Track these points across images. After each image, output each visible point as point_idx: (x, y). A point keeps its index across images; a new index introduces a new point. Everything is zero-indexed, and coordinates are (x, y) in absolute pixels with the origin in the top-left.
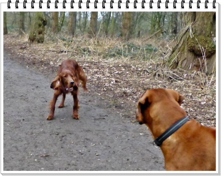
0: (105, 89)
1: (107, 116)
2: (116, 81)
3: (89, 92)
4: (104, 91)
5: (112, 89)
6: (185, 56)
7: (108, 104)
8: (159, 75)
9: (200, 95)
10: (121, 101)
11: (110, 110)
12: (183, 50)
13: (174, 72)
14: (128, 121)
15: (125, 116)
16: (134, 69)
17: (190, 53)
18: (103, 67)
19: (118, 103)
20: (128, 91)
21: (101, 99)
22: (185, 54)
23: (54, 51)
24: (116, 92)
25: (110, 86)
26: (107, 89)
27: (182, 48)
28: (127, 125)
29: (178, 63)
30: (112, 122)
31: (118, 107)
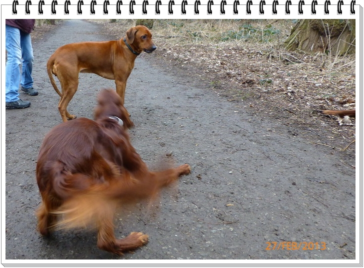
0: (207, 71)
1: (203, 95)
2: (221, 64)
3: (190, 74)
4: (206, 73)
5: (216, 71)
6: (307, 36)
7: (207, 84)
8: (273, 57)
9: (317, 77)
10: (223, 82)
11: (207, 90)
12: (305, 28)
13: (292, 54)
14: (225, 99)
15: (223, 96)
16: (246, 51)
17: (313, 32)
18: (211, 50)
19: (218, 84)
20: (233, 72)
21: (201, 80)
22: (307, 33)
23: (161, 37)
24: (219, 73)
25: (213, 68)
26: (210, 71)
27: (303, 27)
28: (223, 103)
29: (298, 44)
30: (207, 100)
31: (217, 87)
